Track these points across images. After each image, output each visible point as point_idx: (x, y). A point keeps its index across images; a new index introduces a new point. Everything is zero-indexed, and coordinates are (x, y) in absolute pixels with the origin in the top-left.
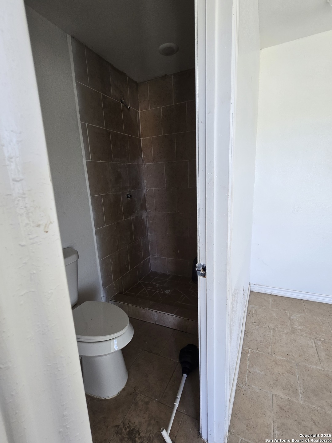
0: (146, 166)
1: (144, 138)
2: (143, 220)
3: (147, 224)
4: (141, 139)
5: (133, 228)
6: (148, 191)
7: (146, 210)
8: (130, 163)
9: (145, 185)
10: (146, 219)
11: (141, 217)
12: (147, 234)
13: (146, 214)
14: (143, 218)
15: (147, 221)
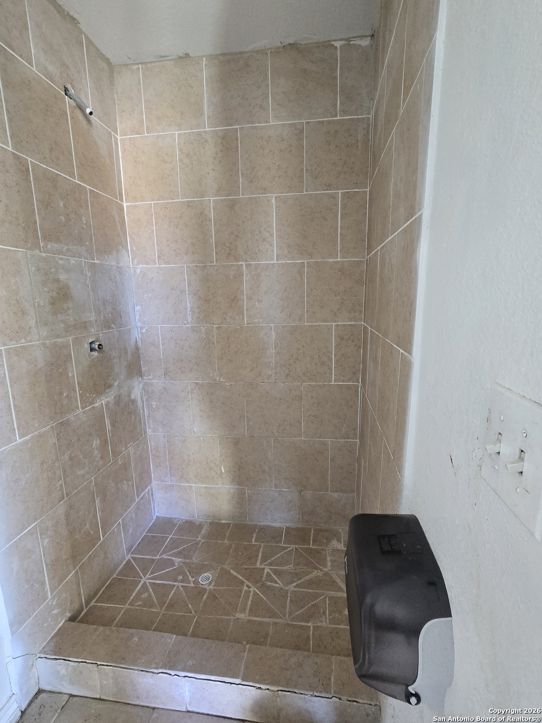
0: (138, 271)
1: (133, 204)
2: (133, 402)
3: (143, 410)
4: (125, 205)
5: (109, 427)
6: (144, 331)
7: (141, 376)
8: (96, 261)
9: (137, 317)
10: (142, 398)
11: (129, 395)
12: (145, 433)
13: (141, 387)
14: (133, 397)
15: (143, 402)
